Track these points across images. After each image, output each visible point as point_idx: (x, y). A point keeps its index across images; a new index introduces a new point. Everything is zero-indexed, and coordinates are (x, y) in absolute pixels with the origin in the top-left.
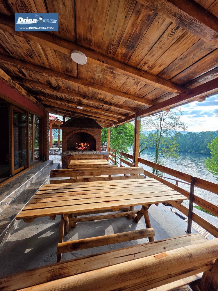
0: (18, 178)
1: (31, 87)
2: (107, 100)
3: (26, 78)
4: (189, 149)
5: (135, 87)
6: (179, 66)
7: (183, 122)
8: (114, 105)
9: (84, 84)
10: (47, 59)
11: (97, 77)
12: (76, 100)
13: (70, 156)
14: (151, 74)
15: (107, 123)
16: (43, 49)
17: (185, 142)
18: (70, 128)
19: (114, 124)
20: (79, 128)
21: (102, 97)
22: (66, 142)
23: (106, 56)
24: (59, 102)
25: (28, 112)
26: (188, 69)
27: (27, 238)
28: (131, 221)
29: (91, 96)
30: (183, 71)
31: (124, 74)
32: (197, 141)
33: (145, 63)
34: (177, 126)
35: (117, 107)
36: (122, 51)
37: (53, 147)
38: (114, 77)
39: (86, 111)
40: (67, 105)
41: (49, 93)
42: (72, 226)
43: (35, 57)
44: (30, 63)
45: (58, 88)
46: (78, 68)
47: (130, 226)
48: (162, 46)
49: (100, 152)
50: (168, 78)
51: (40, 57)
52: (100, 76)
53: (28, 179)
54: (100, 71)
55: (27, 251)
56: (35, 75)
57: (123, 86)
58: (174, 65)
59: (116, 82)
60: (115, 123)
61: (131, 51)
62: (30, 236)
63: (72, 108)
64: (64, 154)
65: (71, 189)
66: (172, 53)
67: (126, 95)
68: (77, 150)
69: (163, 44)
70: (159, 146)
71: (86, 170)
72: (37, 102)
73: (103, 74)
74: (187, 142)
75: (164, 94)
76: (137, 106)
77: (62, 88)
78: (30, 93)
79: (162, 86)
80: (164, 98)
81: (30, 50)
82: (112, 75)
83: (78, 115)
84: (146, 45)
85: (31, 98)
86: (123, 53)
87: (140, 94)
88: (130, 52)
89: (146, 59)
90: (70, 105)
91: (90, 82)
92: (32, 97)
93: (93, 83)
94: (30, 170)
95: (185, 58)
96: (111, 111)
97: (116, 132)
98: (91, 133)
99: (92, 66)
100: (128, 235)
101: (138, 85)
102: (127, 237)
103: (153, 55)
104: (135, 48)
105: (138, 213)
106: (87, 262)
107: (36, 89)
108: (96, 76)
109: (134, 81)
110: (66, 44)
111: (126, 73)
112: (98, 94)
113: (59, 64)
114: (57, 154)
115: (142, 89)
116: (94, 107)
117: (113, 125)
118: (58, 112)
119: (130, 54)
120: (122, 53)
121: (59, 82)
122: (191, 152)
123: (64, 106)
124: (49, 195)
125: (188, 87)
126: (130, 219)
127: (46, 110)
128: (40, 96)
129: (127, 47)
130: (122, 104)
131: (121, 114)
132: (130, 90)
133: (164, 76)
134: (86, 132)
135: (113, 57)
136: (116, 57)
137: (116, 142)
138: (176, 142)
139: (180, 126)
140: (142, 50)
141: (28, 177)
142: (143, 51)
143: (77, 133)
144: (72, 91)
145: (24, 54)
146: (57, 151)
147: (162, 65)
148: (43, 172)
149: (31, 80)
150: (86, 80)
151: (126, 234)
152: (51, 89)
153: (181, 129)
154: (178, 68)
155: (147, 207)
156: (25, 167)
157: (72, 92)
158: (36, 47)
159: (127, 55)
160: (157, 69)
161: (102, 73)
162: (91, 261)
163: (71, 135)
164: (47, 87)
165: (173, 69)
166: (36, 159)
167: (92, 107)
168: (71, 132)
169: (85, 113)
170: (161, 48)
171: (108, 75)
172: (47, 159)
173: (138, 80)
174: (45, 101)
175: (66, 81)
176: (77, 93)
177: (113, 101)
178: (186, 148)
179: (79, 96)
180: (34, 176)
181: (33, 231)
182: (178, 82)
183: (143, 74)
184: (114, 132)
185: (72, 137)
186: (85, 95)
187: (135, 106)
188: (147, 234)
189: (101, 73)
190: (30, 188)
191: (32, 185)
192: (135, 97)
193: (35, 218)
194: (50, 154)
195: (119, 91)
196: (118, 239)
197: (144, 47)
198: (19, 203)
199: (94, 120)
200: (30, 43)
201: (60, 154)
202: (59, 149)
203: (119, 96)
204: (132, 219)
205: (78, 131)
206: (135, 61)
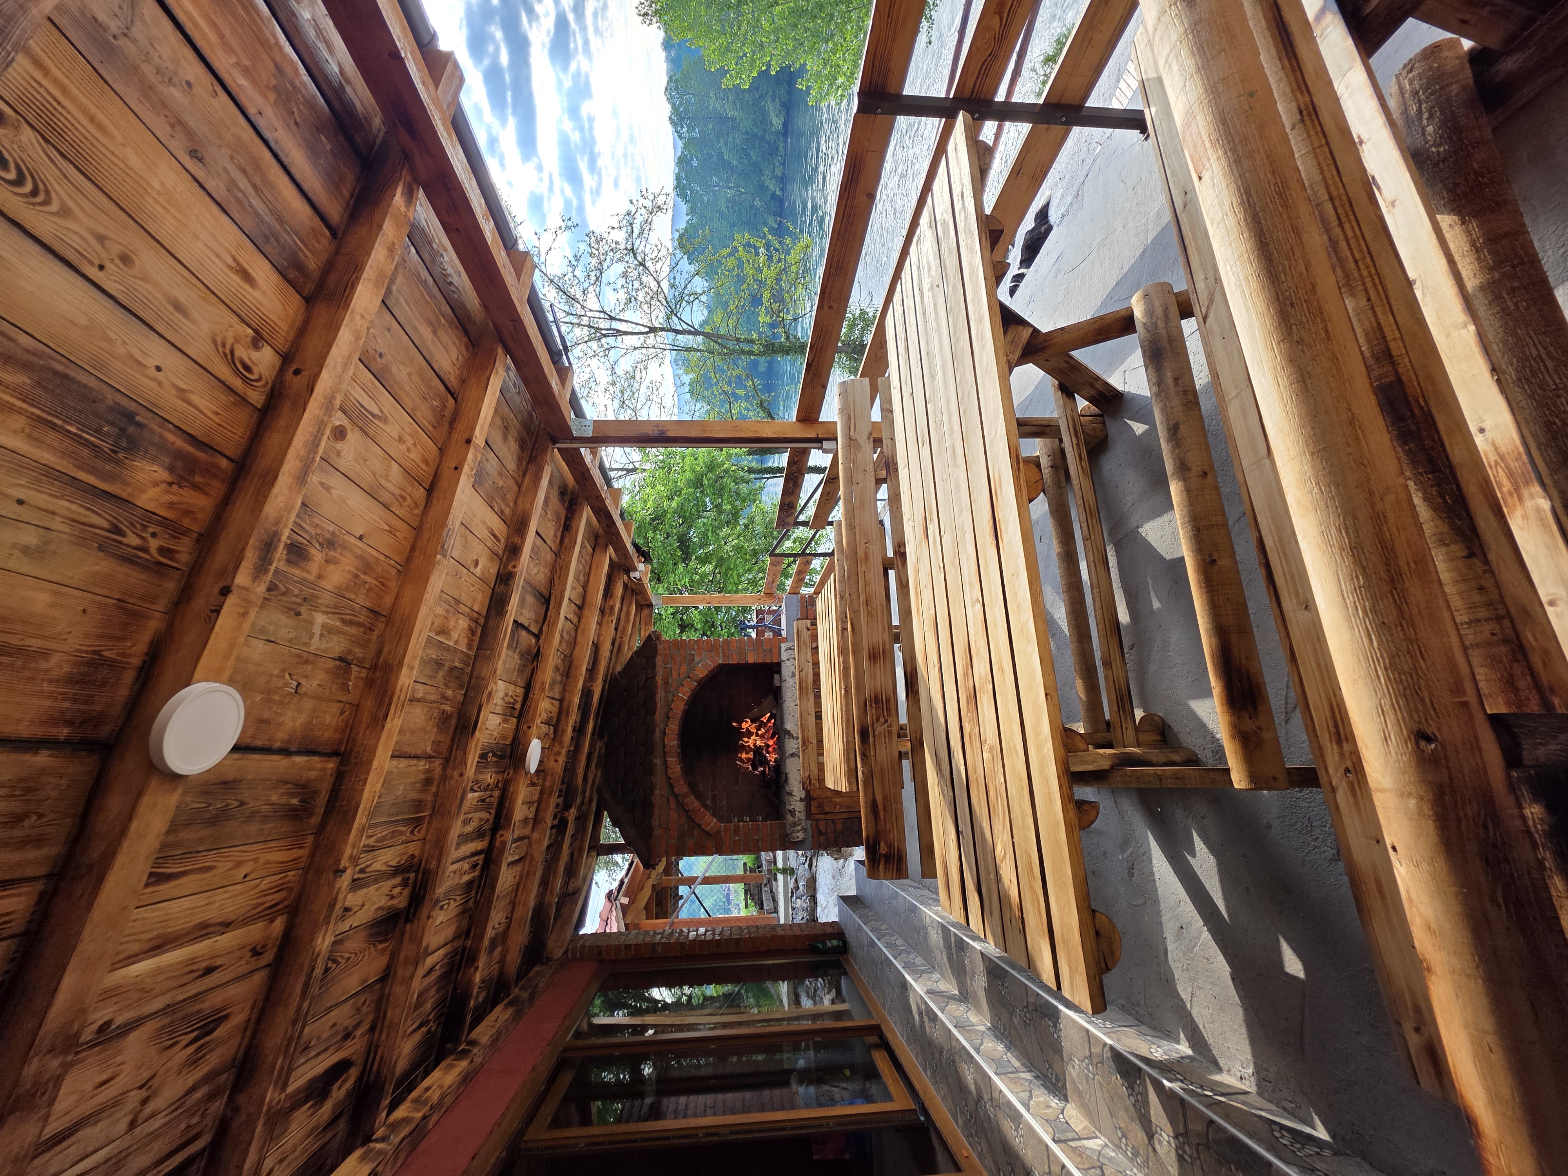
0: (934, 1072)
1: (417, 1037)
2: (480, 596)
3: (360, 1061)
4: (762, 188)
5: (393, 430)
6: (244, 171)
7: (616, 218)
8: (509, 560)
9: (379, 720)
10: (226, 926)
11: (337, 646)
12: (489, 777)
13: (814, 804)
14: (302, 331)
15: (628, 613)
16: (158, 947)
17: (728, 208)
18: (656, 811)
19: (628, 572)
20: (658, 761)
21: (463, 623)
22: (737, 831)
23: (190, 576)
24: (506, 877)
25: (565, 1050)
26: (261, 123)
27: (1233, 979)
28: (1112, 428)
29: (461, 687)
30: (276, 156)
31: (302, 478)
32: (724, 150)
33: (230, 357)
34: (641, 248)
35: (523, 542)
36: (156, 484)
37: (776, 911)
38: (330, 543)
39: (556, 724)
40: (527, 831)
41: (449, 932)
42: (1159, 738)
43: (215, 1000)
44: (255, 1032)
45: (417, 872)
46: (277, 745)
47: (1139, 428)
48: (116, 249)
49: (786, 640)
50: (324, 242)
51: (209, 970)
52: (323, 626)
53: (934, 1018)
54: (290, 622)
55: (1293, 965)
56: (336, 1005)
57: (386, 497)
58: (237, 199)
59: (361, 538)
60: (622, 566)
61: (152, 431)
62: (1222, 966)
63: (539, 802)
64: (801, 835)
65: (952, 744)
66: (157, 201)
67: (443, 484)
68: (779, 770)
69: (103, 245)
70: (752, 342)
71: (859, 686)
72: (511, 1004)
73: (316, 608)
74: (728, 200)
75: (425, 274)
76: (513, 433)
77: (413, 848)
78: (457, 1042)
79: (369, 272)
80: (455, 280)
81: (164, 1027)
82: (317, 555)
83: (581, 771)
84: (108, 339)
85: (483, 1033)
86: (165, 475)
87: (433, 409)
88: (161, 436)
89: (201, 348)
90: (520, 811)
91: (370, 683)
92: (478, 1030)
93: (374, 667)
94: (890, 1014)
95: (189, 134)
96: (552, 582)
97: (681, 566)
98: (684, 694)
99: (259, 665)
100: (1172, 423)
101: (376, 411)
102: (1182, 427)
103: (178, 307)
104: (132, 406)
105: (1067, 391)
106: (1297, 595)
107: (428, 1006)
108: (324, 645)
109: (353, 437)
110: (114, 804)
111: (290, 465)
112: (448, 648)
113: (256, 860)
114: (812, 883)
115: (403, 395)
116: (526, 676)
117: (637, 575)
118: (572, 886)
119: (171, 437)
120: (170, 484)
121: (378, 866)
122: (782, 180)
123: (530, 844)
124: (985, 859)
125: (379, 141)
126: (1106, 437)
127: (558, 953)
128: (470, 983)
129: (128, 450)
130: (501, 515)
131: (567, 527)
132: (408, 465)
133: (313, 264)
134: (677, 722)
135: (198, 541)
136: (195, 519)
137: (736, 566)
138: (725, 252)
139: (641, 233)
140: (140, 363)
141: (926, 1019)
142: (151, 363)
143: (688, 769)
144: (429, 798)
145: (193, 1062)
146: (791, 884)
147: (238, 264)
148: (899, 942)
149: (372, 1029)
150: (357, 707)
151: (1169, 429)
152: (424, 915)
153: (653, 227)
154: (258, 180)
155: (1026, 333)
156: (876, 1046)
157: (436, 794)
158: (143, 990)
159: (178, 455)
160: (264, 293)
161: (303, 610)
162: (1292, 576)
163: (696, 804)
164: (411, 940)
165: (262, 206)
166: (839, 997)
167: (528, 688)
168: (681, 805)
169: (570, 730)
170: (125, 260)
171: (320, 577)
172: (836, 931)
173: (338, 403)
174: (503, 956)
175: (360, 819)
176: (445, 768)
177: (487, 567)
178: (757, 203)
179: (460, 754)
180: (918, 987)
181: (1197, 949)
182: (346, 194)
183: (297, 372)
184: (680, 575)
185: (709, 803)
186: (453, 722)
187: (514, 446)
188: (1161, 324)
189: (305, 615)
190: (983, 1001)
191: (965, 996)
192: (455, 436)
193: (1094, 911)
194: (813, 918)
195: (421, 523)
196: (1196, 469)
197: (122, 351)
198: (1058, 1050)
199: (613, 684)
200: (119, 1021)
201: (810, 865)
202: (784, 871)
203: (450, 522)
204: (1104, 423)
205: (675, 768)
206: (217, 414)
